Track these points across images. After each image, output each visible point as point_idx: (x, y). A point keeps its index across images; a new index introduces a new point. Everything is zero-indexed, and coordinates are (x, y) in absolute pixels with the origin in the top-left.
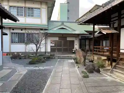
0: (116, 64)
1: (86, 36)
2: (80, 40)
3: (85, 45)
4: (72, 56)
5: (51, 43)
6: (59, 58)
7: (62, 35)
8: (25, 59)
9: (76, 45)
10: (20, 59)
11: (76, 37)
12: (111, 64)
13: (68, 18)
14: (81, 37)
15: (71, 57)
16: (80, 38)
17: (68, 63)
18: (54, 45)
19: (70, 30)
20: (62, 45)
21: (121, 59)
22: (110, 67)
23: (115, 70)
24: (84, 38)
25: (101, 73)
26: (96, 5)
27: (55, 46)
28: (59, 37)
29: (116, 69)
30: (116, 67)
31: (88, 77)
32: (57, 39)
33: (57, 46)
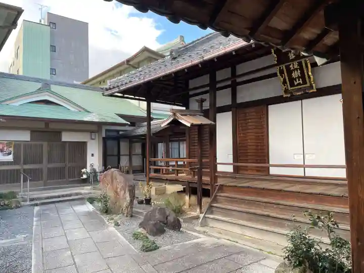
0: (212, 202)
2: (105, 140)
3: (119, 155)
4: (83, 191)
6: (37, 205)
7: (42, 126)
11: (92, 132)
12: (200, 203)
13: (53, 71)
14: (107, 131)
15: (77, 194)
16: (104, 135)
17: (78, 215)
18: (10, 158)
20: (45, 159)
21: (222, 188)
22: (198, 210)
23: (211, 216)
24: (115, 134)
25: (181, 229)
26: (146, 50)
27: (16, 162)
28: (33, 132)
29: (212, 213)
30: (214, 209)
31: (156, 248)
32: (24, 136)
33: (25, 163)
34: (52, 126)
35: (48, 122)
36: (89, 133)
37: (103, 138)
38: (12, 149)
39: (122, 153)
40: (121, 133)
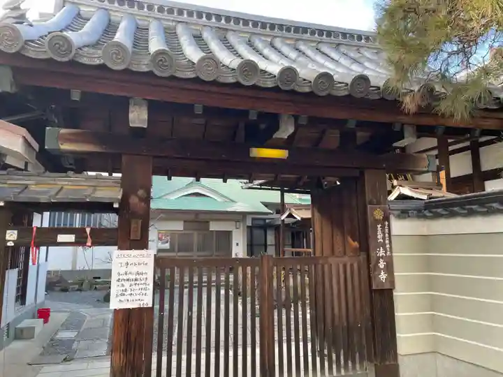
1: (265, 220)
2: (251, 229)
3: (266, 246)
5: (160, 239)
7: (192, 217)
8: (78, 290)
9: (237, 244)
10: (65, 290)
11: (236, 221)
14: (253, 219)
16: (249, 223)
18: (167, 246)
19: (219, 200)
20: (195, 248)
24: (261, 223)
27: (171, 250)
28: (185, 222)
32: (178, 226)
33: (179, 251)
34: (202, 217)
35: (197, 213)
36: (234, 223)
37: (248, 227)
38: (169, 238)
39: (269, 243)
40: (267, 221)
